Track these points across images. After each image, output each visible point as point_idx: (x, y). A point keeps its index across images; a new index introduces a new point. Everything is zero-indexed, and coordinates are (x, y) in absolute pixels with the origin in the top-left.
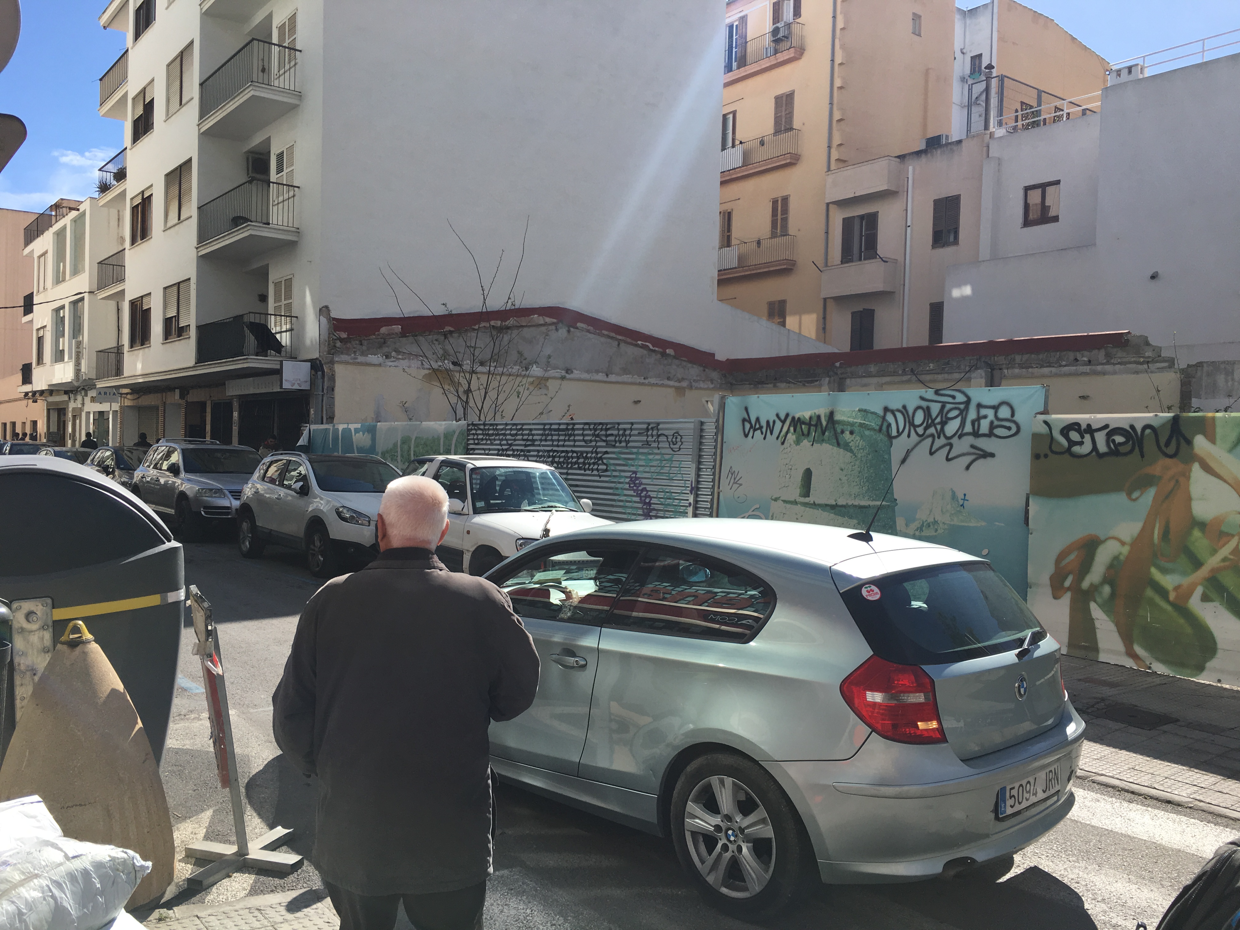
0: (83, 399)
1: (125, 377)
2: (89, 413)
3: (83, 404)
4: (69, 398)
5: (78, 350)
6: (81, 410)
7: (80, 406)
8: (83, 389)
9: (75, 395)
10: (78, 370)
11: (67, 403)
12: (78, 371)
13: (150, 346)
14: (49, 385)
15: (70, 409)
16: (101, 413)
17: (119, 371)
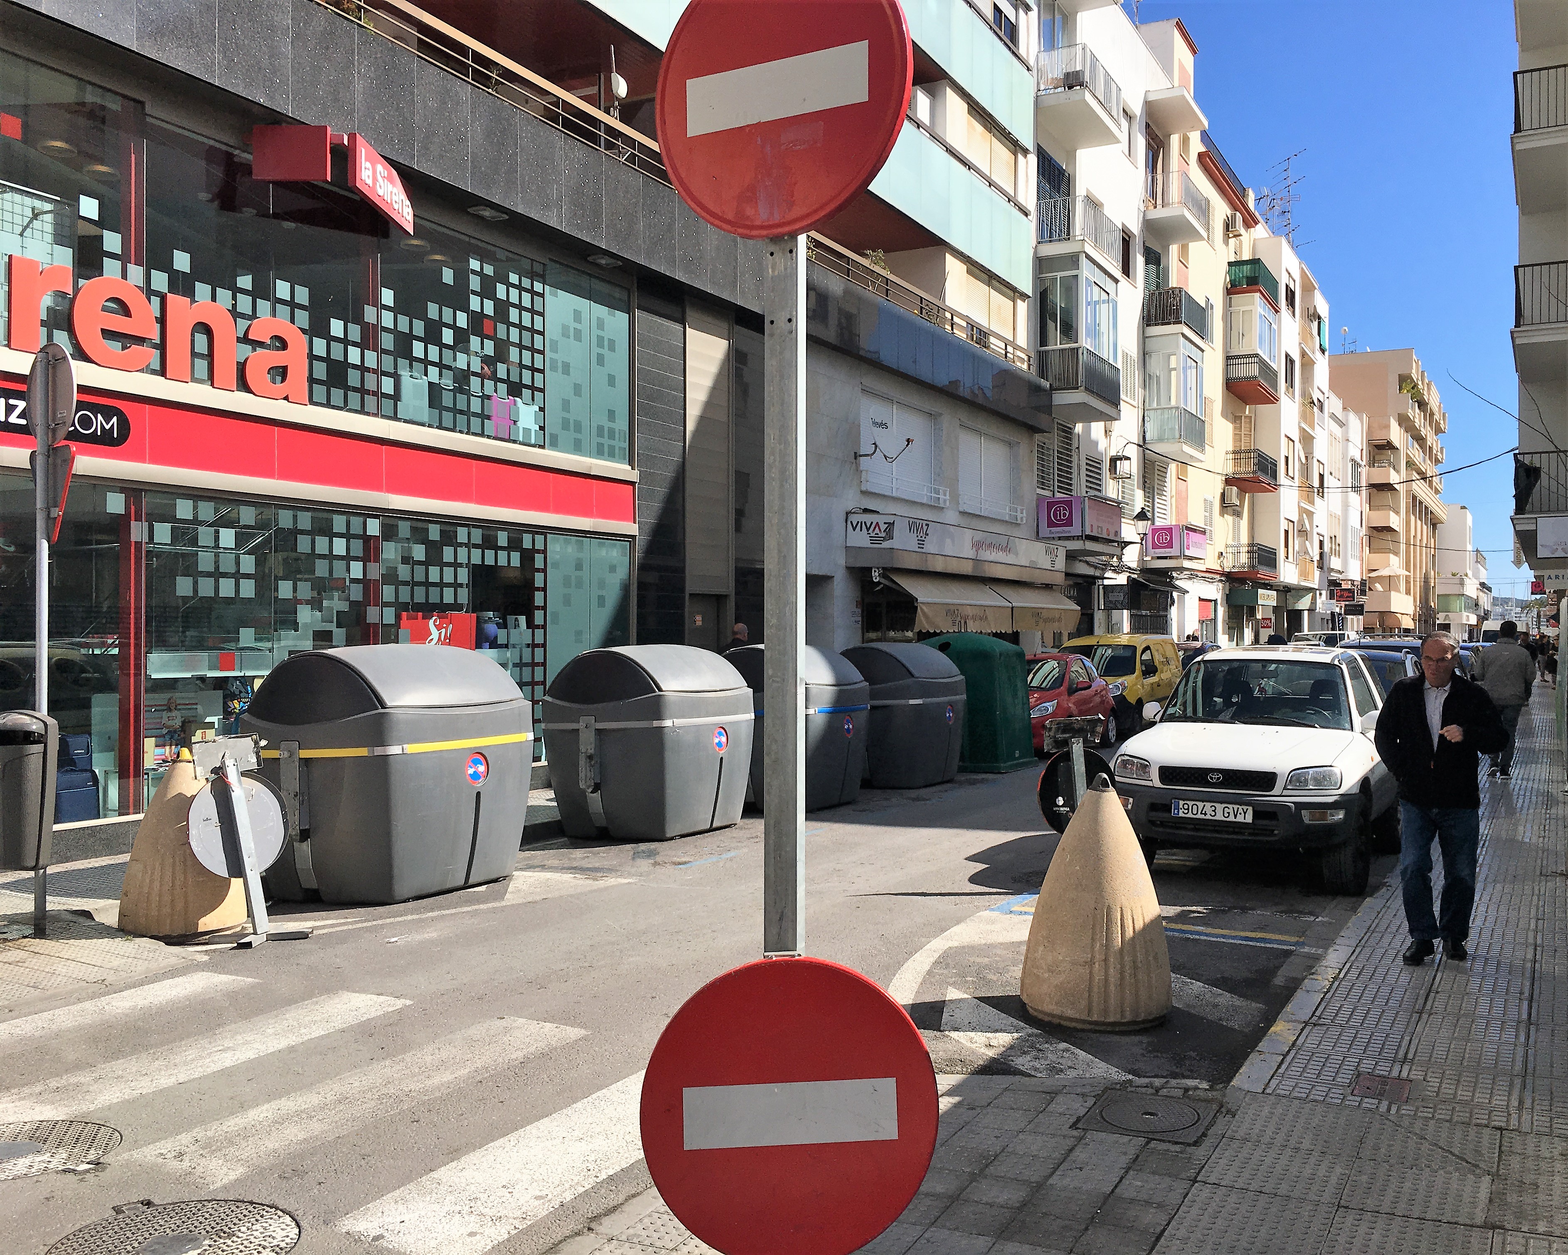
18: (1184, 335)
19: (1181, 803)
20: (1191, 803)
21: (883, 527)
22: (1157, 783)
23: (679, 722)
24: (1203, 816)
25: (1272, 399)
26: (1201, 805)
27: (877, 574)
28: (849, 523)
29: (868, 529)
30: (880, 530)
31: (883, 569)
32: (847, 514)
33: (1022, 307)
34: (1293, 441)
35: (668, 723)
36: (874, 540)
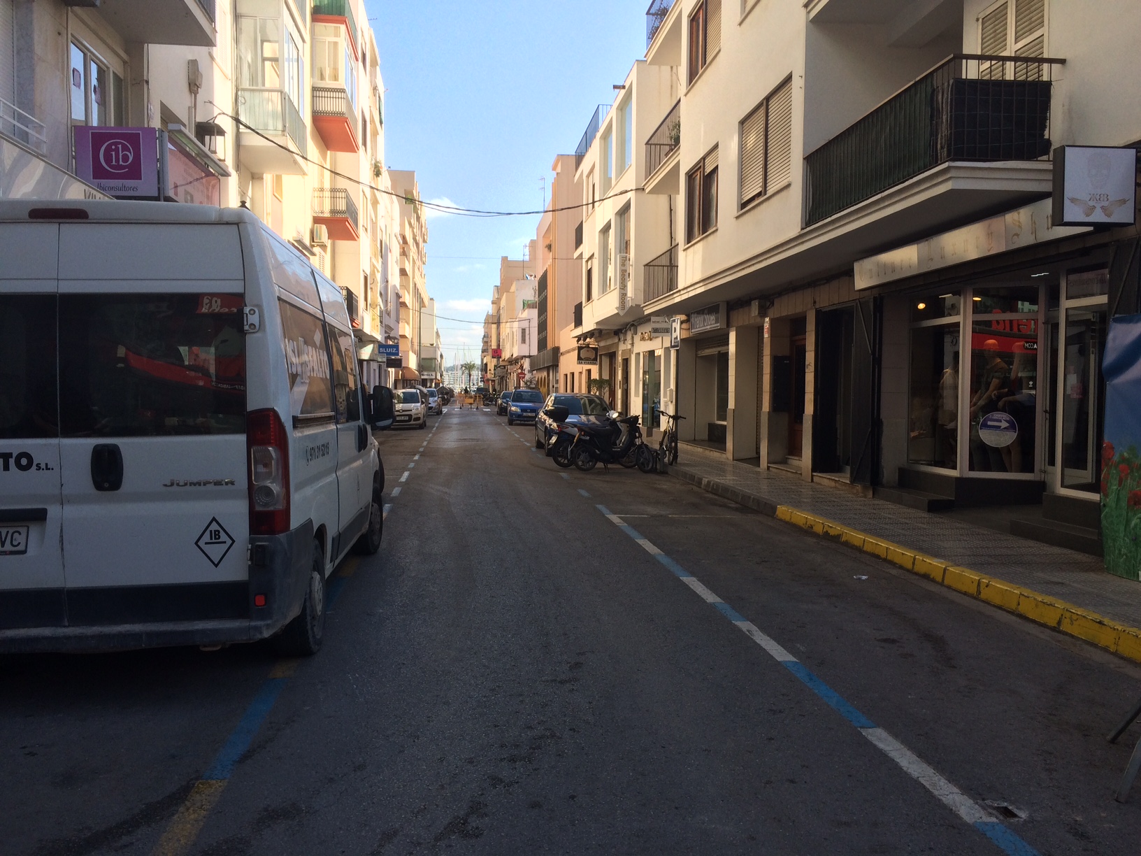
0: (633, 338)
1: (680, 291)
2: (639, 354)
3: (632, 344)
4: (619, 340)
5: (623, 268)
6: (630, 351)
7: (629, 347)
8: (633, 325)
9: (625, 334)
10: (623, 294)
11: (617, 345)
12: (623, 296)
13: (717, 230)
14: (597, 323)
15: (620, 352)
16: (652, 353)
17: (671, 284)
25: (354, 146)
34: (366, 197)
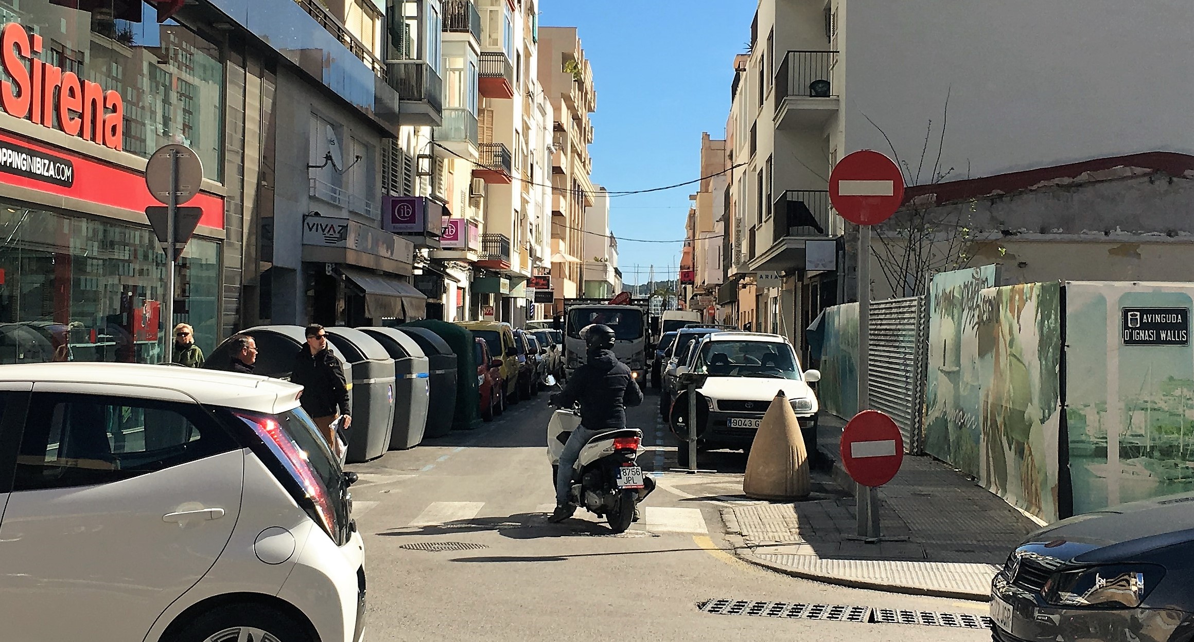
18: (469, 43)
19: (733, 419)
20: (738, 420)
21: (337, 229)
22: (717, 410)
23: (379, 380)
24: (744, 426)
25: (508, 94)
26: (743, 420)
27: (330, 269)
28: (306, 225)
29: (323, 231)
30: (334, 231)
31: (336, 264)
32: (304, 216)
33: (378, 23)
34: (518, 134)
35: (372, 381)
36: (329, 240)
